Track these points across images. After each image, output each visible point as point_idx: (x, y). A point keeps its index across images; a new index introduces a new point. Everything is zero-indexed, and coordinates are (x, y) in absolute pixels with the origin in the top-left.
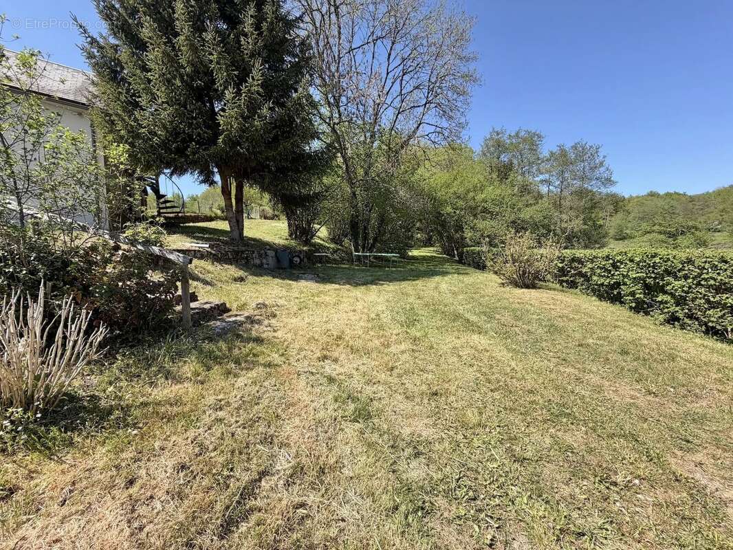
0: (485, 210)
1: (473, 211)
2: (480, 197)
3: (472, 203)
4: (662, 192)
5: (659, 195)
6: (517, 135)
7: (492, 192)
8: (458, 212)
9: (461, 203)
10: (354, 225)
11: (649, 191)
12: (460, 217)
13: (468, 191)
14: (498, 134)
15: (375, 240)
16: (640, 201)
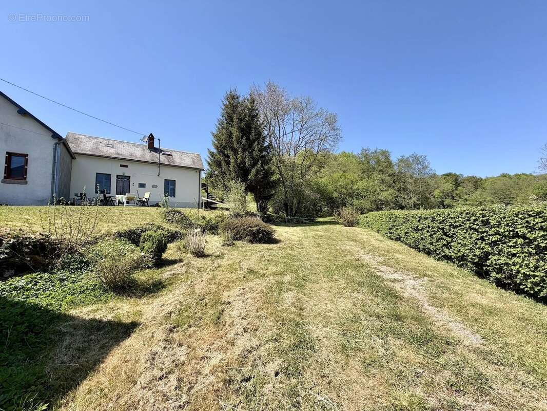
0: (358, 194)
1: (351, 195)
2: (355, 187)
3: (350, 191)
4: (512, 174)
5: (510, 176)
6: (376, 151)
7: (361, 184)
8: (342, 195)
9: (344, 190)
10: (286, 205)
11: (501, 173)
12: (344, 199)
13: (348, 184)
14: (366, 151)
15: (296, 212)
16: (494, 181)
